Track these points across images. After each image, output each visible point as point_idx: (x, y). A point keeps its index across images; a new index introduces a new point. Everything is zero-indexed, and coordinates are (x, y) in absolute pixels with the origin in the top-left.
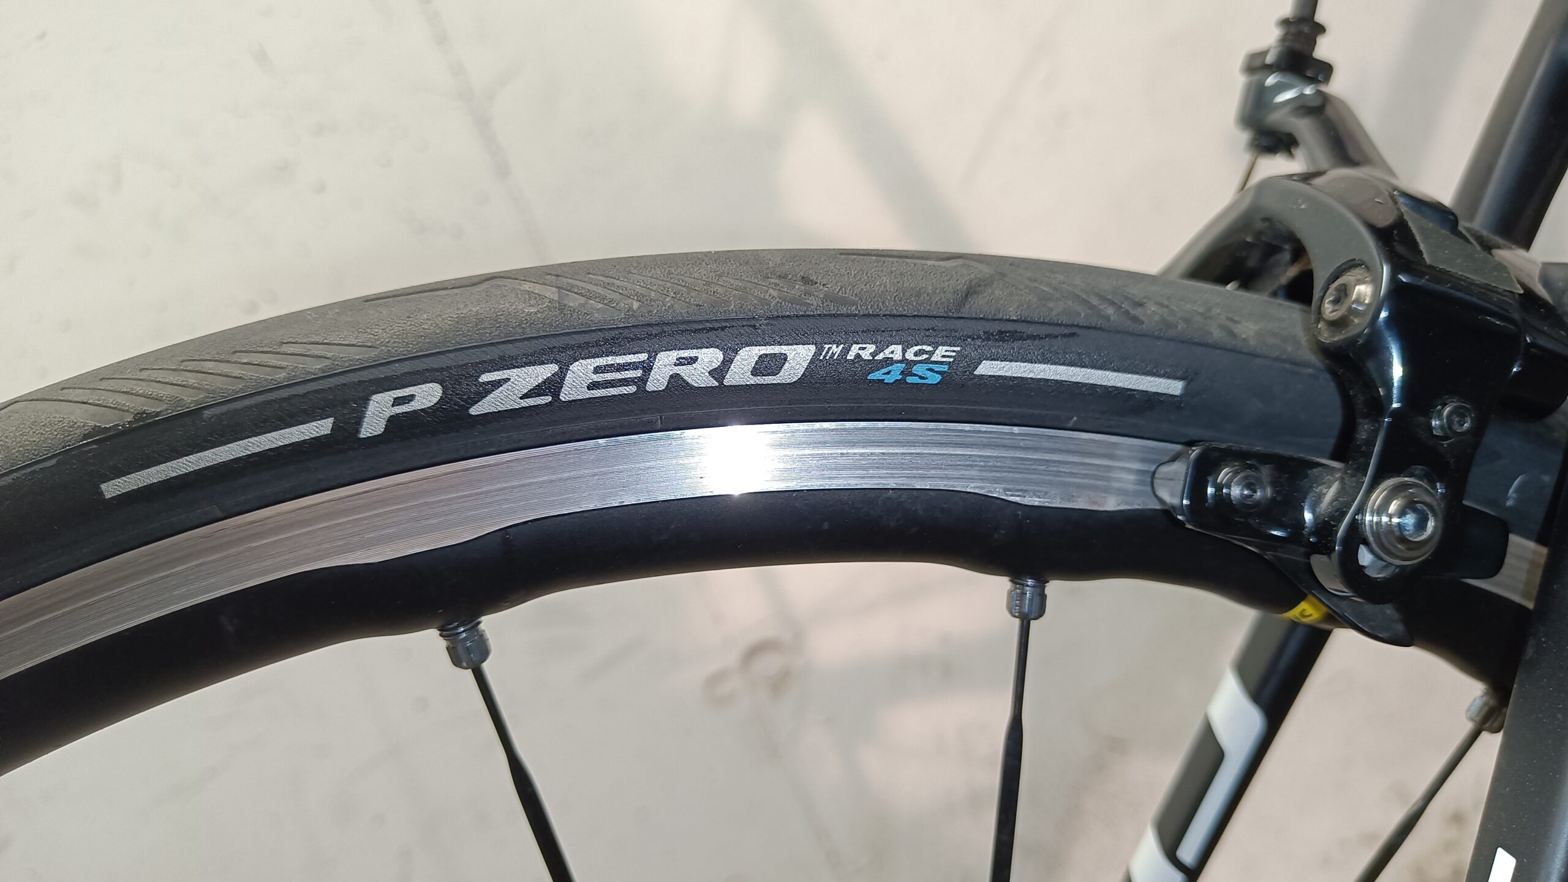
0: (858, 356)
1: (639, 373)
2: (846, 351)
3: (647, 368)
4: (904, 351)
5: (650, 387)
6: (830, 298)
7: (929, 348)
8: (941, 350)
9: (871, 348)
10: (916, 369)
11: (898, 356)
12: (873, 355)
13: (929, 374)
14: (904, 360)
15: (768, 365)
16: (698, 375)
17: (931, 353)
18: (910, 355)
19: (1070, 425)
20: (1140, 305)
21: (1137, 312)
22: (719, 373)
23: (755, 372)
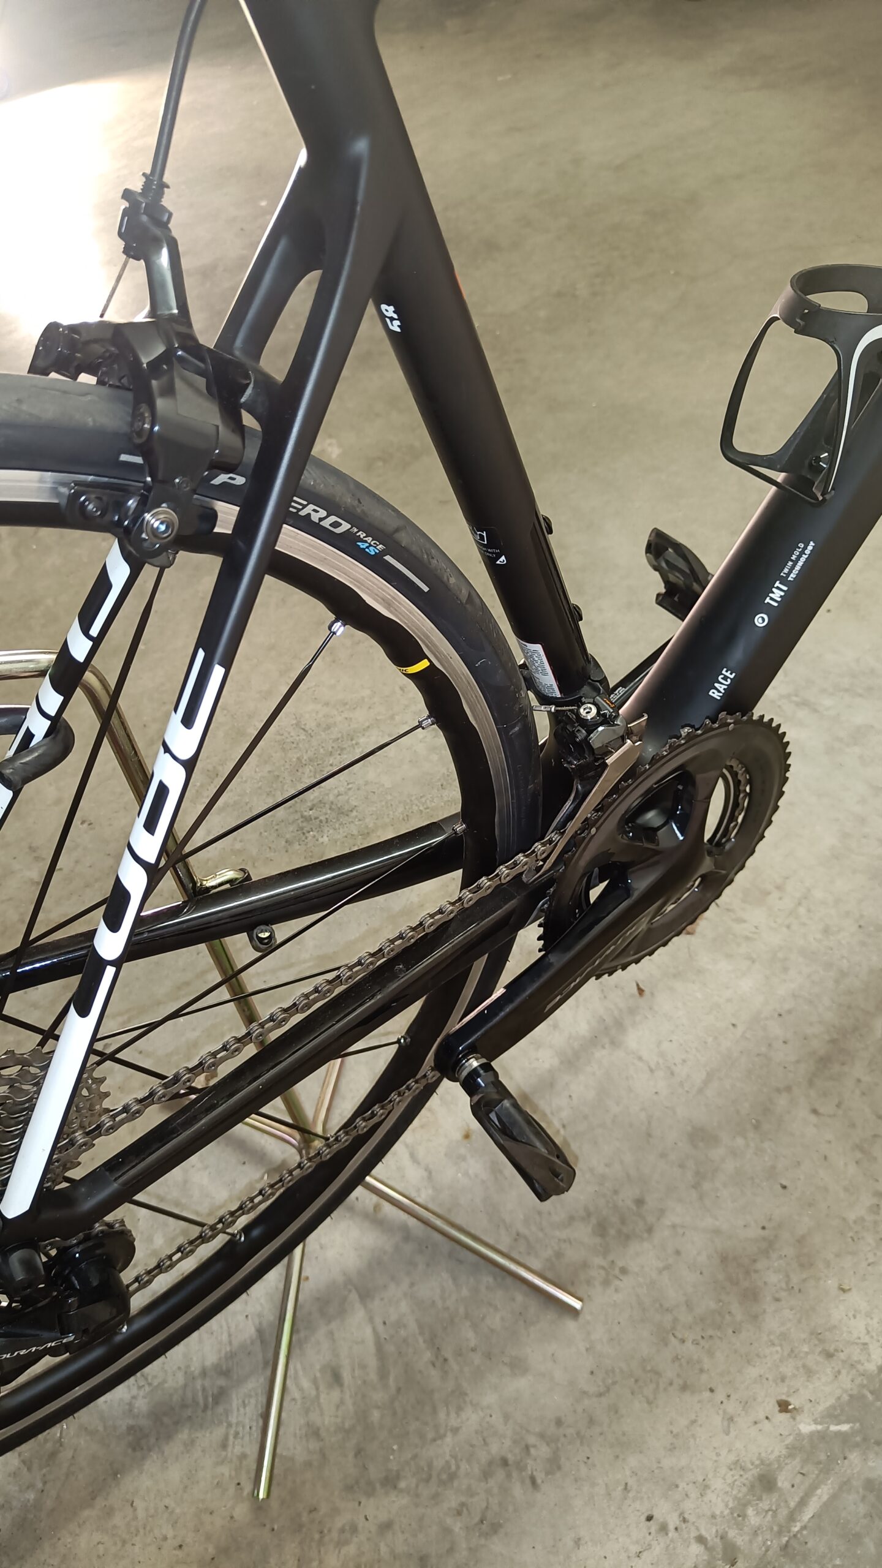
0: (360, 535)
1: (301, 507)
2: (358, 532)
3: (304, 506)
4: (372, 541)
5: (300, 513)
6: (363, 511)
7: (378, 543)
8: (381, 546)
9: (365, 535)
10: (371, 548)
11: (369, 541)
12: (364, 537)
13: (372, 551)
14: (370, 544)
15: (336, 525)
16: (315, 518)
17: (378, 545)
18: (372, 543)
19: (393, 584)
20: (433, 558)
21: (431, 560)
22: (321, 519)
23: (330, 525)
